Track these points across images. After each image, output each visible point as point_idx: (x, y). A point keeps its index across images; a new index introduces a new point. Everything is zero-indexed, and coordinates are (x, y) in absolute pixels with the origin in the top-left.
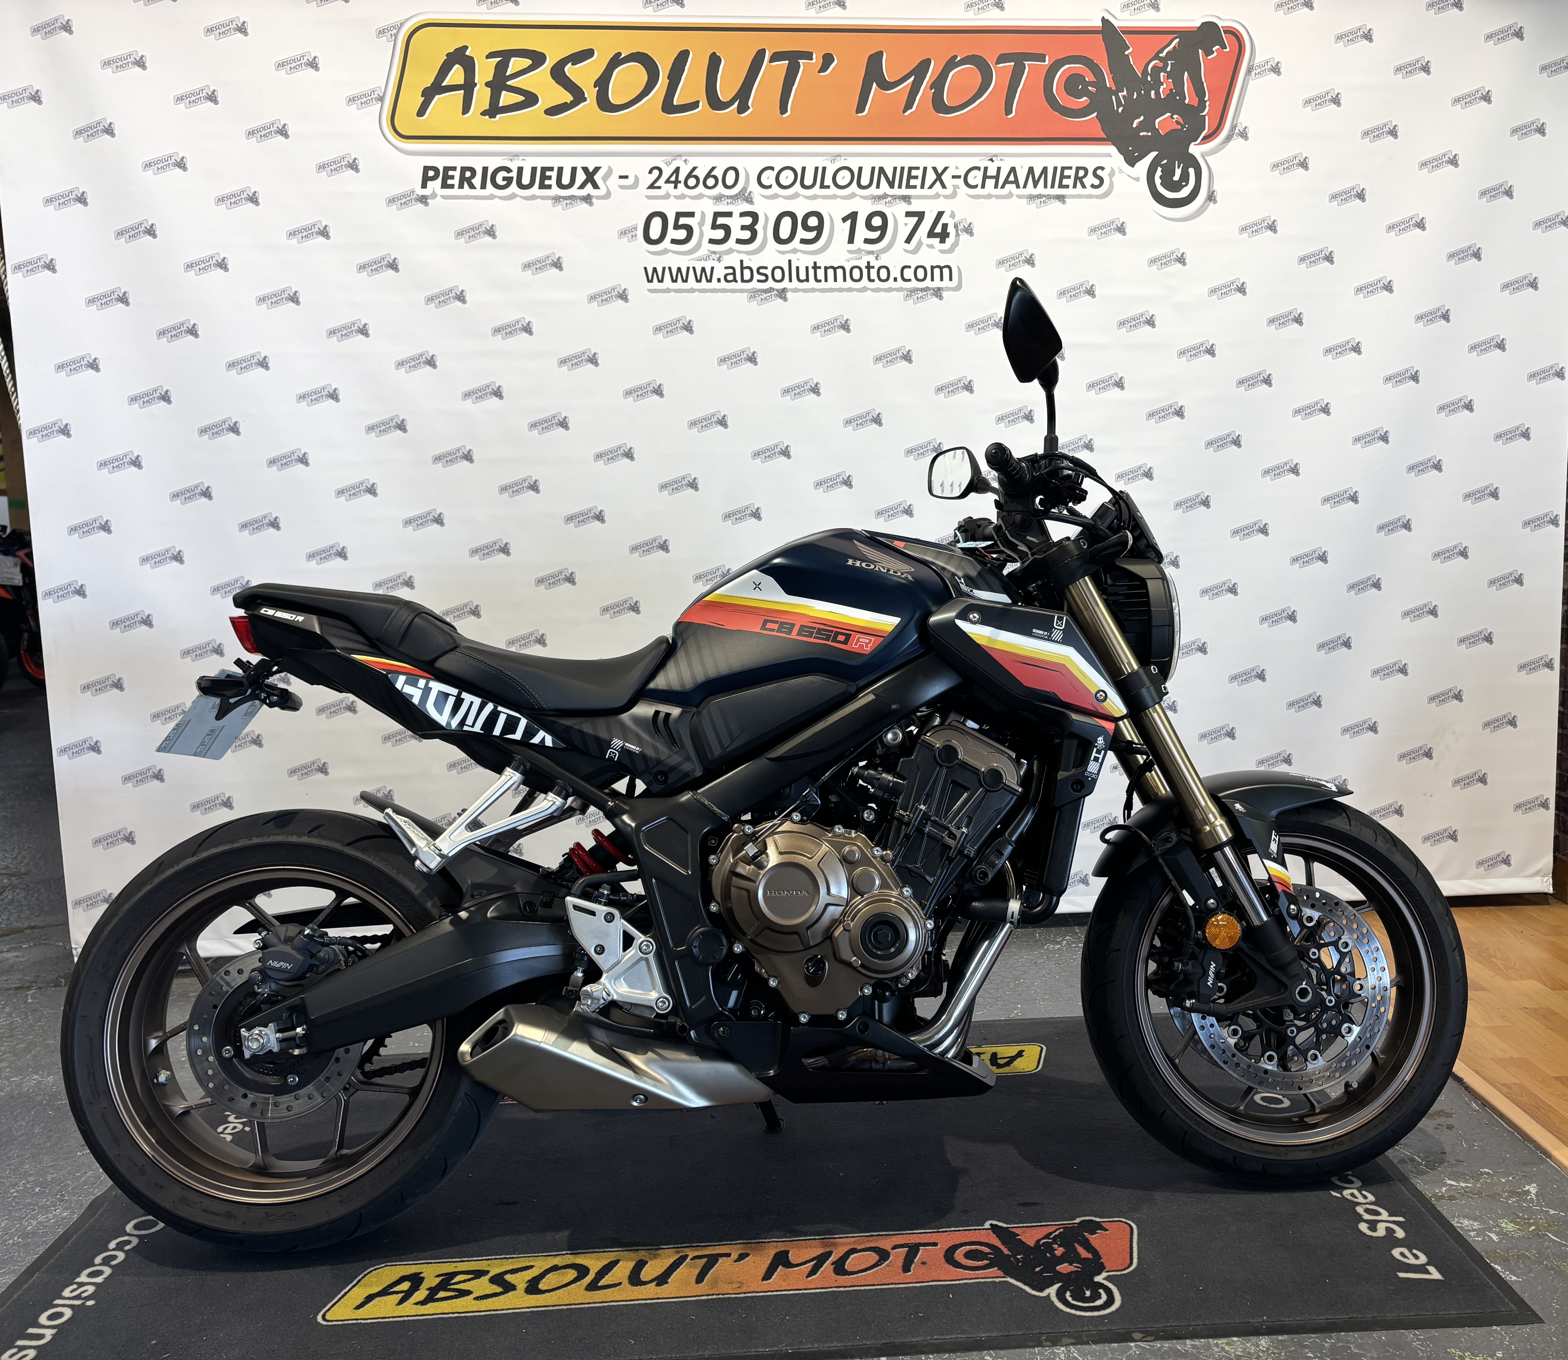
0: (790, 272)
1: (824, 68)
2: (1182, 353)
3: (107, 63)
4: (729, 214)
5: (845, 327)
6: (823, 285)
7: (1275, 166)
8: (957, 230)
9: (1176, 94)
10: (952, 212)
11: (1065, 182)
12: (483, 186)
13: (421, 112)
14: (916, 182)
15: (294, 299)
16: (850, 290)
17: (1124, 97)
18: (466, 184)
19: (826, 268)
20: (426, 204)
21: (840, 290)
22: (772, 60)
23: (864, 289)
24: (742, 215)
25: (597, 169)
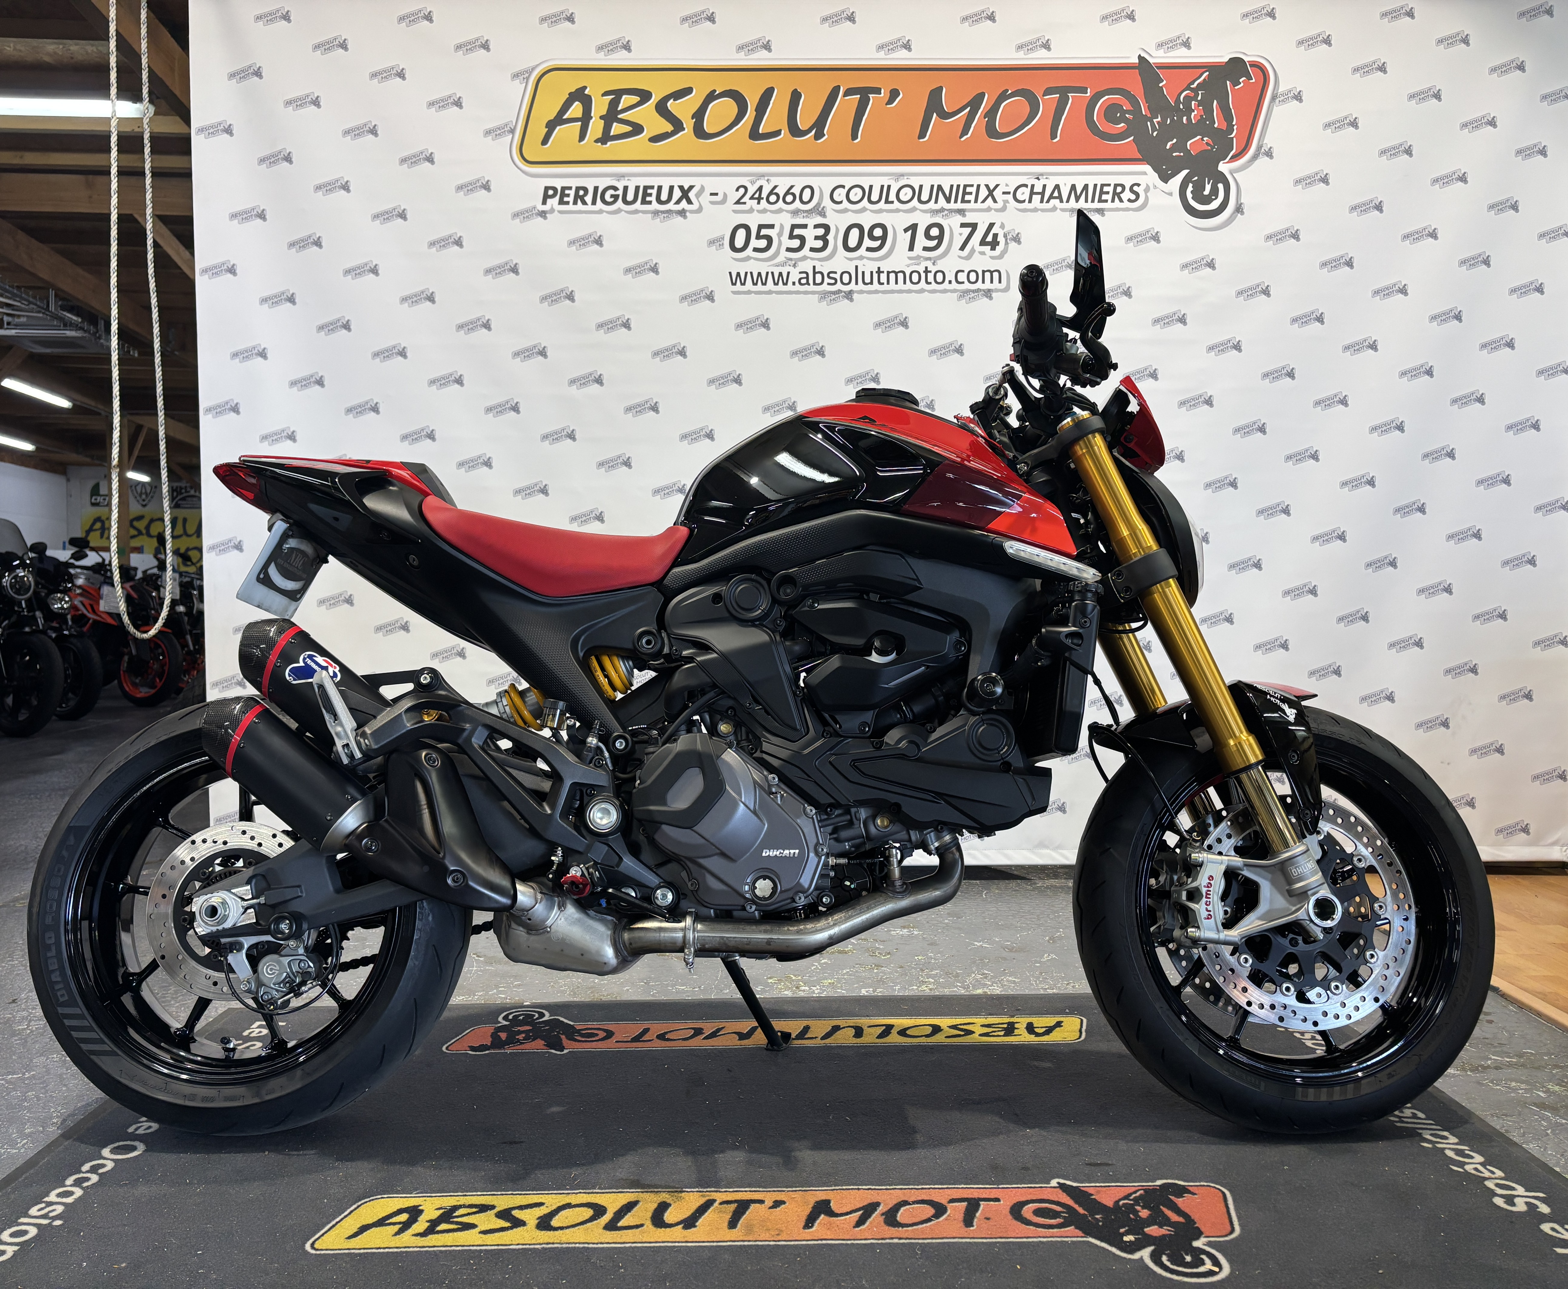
0: (856, 276)
1: (890, 102)
2: (1211, 348)
3: (288, 103)
4: (805, 226)
5: (904, 324)
6: (885, 287)
7: (1298, 182)
8: (1006, 240)
9: (1206, 119)
10: (1002, 223)
11: (1104, 197)
12: (594, 202)
13: (545, 141)
14: (971, 198)
15: (431, 299)
16: (909, 291)
17: (1158, 122)
18: (579, 202)
19: (888, 273)
20: (545, 218)
21: (901, 292)
22: (845, 95)
23: (922, 291)
24: (816, 226)
25: (691, 187)
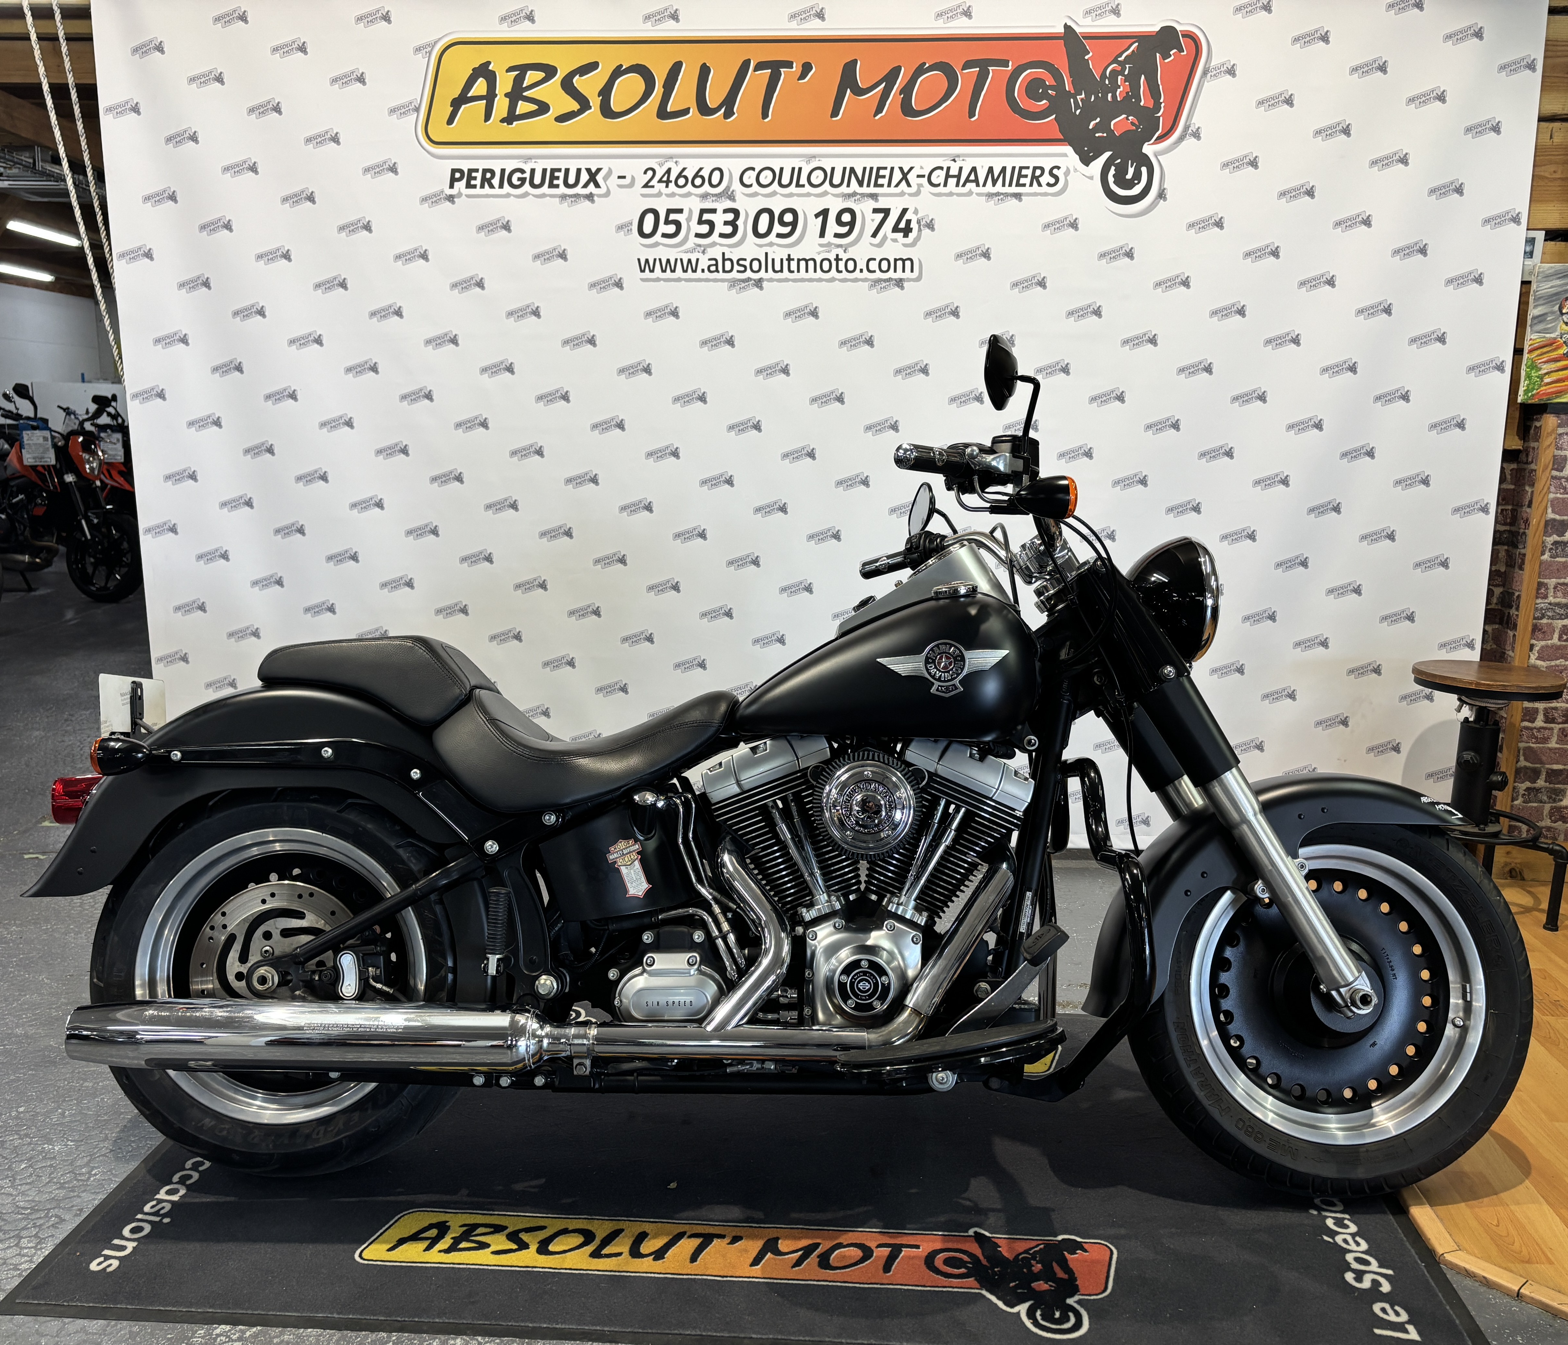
0: (766, 263)
1: (803, 76)
2: (1126, 342)
3: (192, 80)
4: (714, 211)
5: (814, 314)
6: (795, 275)
7: (1225, 165)
8: (920, 226)
9: (1132, 97)
10: (916, 208)
11: (1022, 181)
12: (501, 186)
13: (450, 121)
14: (885, 181)
16: (820, 280)
17: (1082, 100)
18: (486, 185)
19: (799, 260)
20: (453, 202)
21: (811, 280)
22: (756, 70)
23: (833, 280)
24: (726, 211)
25: (599, 170)
